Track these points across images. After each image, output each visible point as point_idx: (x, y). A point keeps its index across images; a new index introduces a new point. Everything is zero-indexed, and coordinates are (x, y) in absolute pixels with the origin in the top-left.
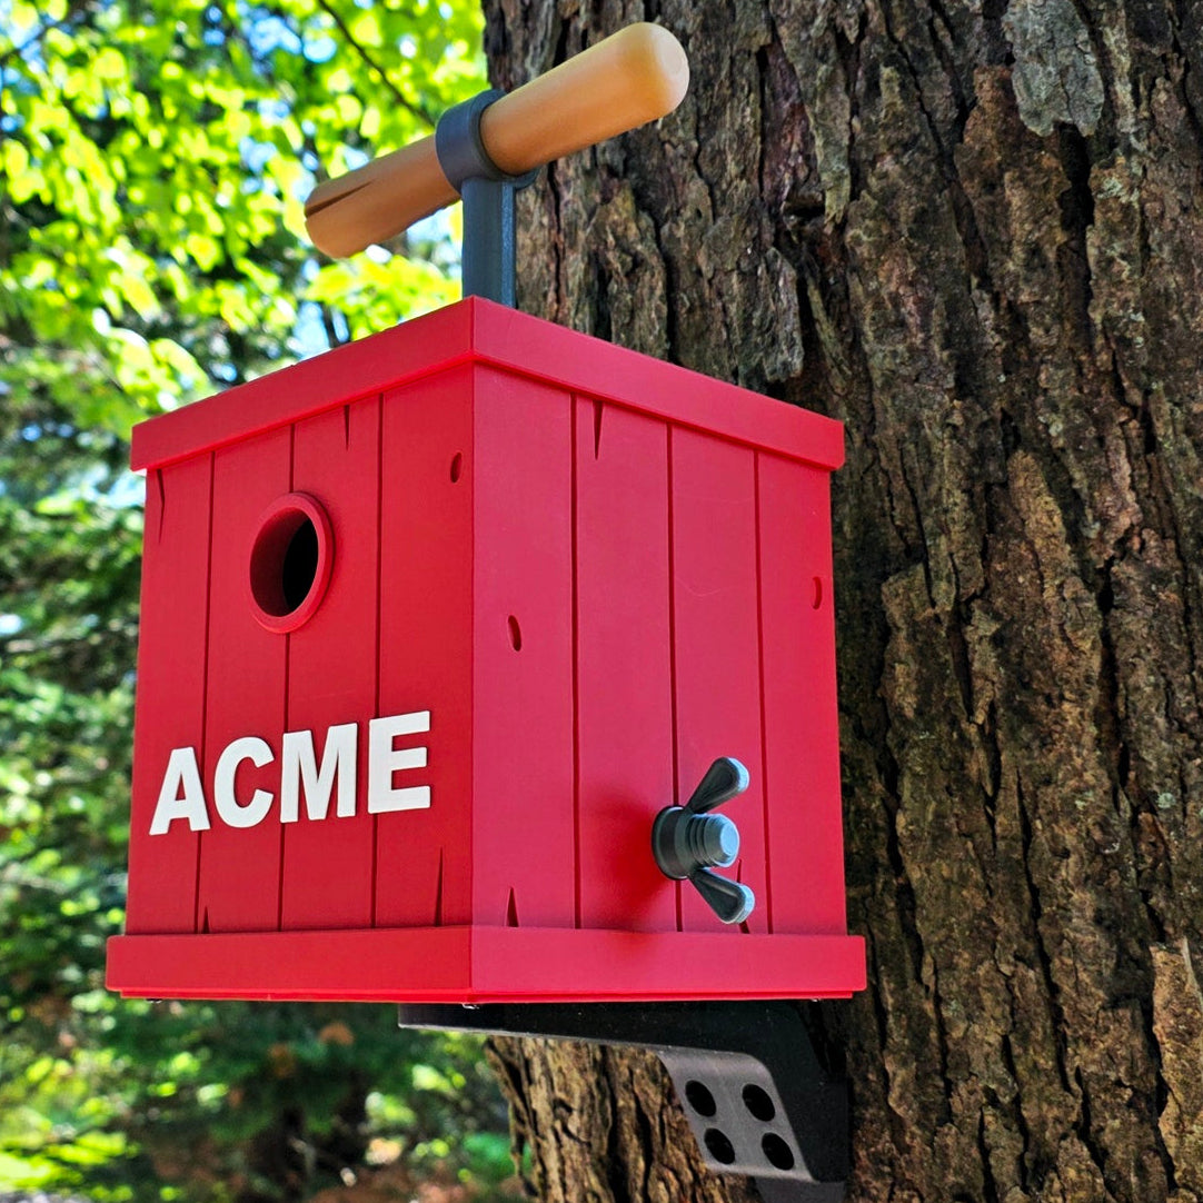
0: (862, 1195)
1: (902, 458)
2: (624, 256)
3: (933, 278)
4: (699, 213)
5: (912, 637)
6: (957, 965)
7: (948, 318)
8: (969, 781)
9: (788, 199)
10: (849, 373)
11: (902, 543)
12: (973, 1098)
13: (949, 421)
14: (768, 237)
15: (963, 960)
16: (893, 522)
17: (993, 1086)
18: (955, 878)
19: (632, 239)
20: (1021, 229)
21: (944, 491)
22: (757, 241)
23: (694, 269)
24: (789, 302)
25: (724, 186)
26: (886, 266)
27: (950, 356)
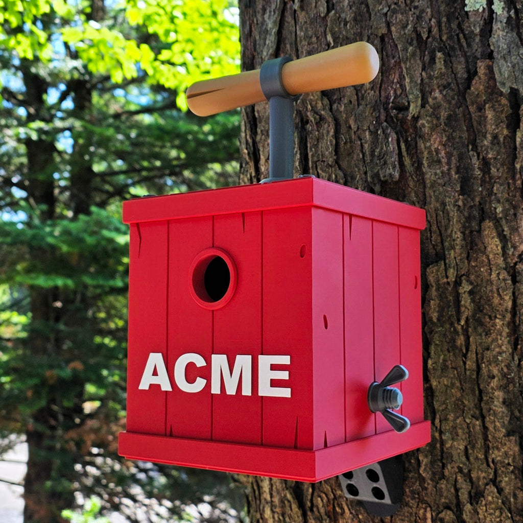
0: (406, 506)
1: (437, 216)
2: (315, 115)
3: (453, 144)
4: (351, 102)
5: (437, 290)
6: (448, 418)
7: (459, 161)
8: (456, 347)
9: (392, 103)
10: (416, 179)
11: (434, 251)
12: (453, 470)
13: (457, 204)
14: (383, 117)
15: (451, 417)
16: (431, 242)
17: (461, 466)
18: (449, 385)
19: (319, 108)
20: (491, 127)
21: (453, 232)
22: (378, 118)
23: (348, 125)
24: (393, 148)
25: (363, 92)
26: (434, 137)
27: (459, 177)
